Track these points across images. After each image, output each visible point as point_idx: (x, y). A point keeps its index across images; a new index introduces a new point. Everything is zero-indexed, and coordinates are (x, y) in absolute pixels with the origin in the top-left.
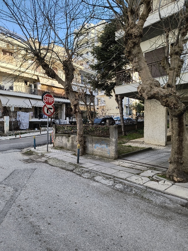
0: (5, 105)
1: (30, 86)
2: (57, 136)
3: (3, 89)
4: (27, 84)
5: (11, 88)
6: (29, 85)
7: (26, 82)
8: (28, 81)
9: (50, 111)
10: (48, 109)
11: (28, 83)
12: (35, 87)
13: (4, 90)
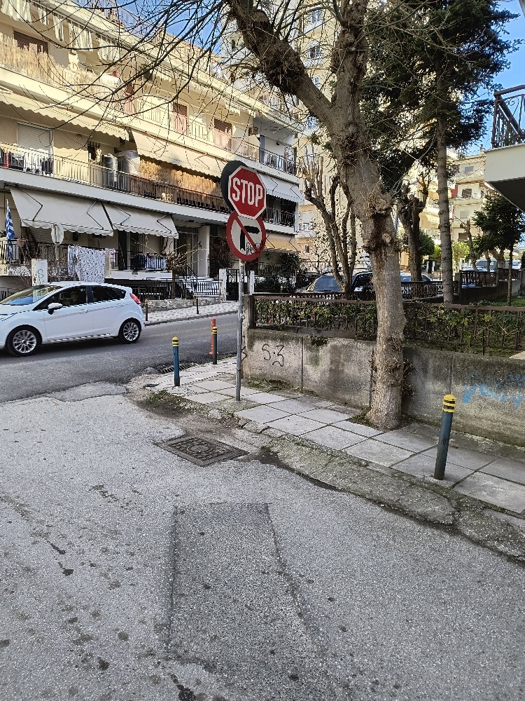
0: (31, 224)
1: (106, 161)
2: (259, 338)
3: (22, 169)
4: (94, 157)
5: (47, 166)
6: (103, 157)
7: (92, 150)
8: (99, 147)
9: (250, 239)
10: (245, 231)
11: (99, 152)
12: (123, 165)
13: (25, 170)
